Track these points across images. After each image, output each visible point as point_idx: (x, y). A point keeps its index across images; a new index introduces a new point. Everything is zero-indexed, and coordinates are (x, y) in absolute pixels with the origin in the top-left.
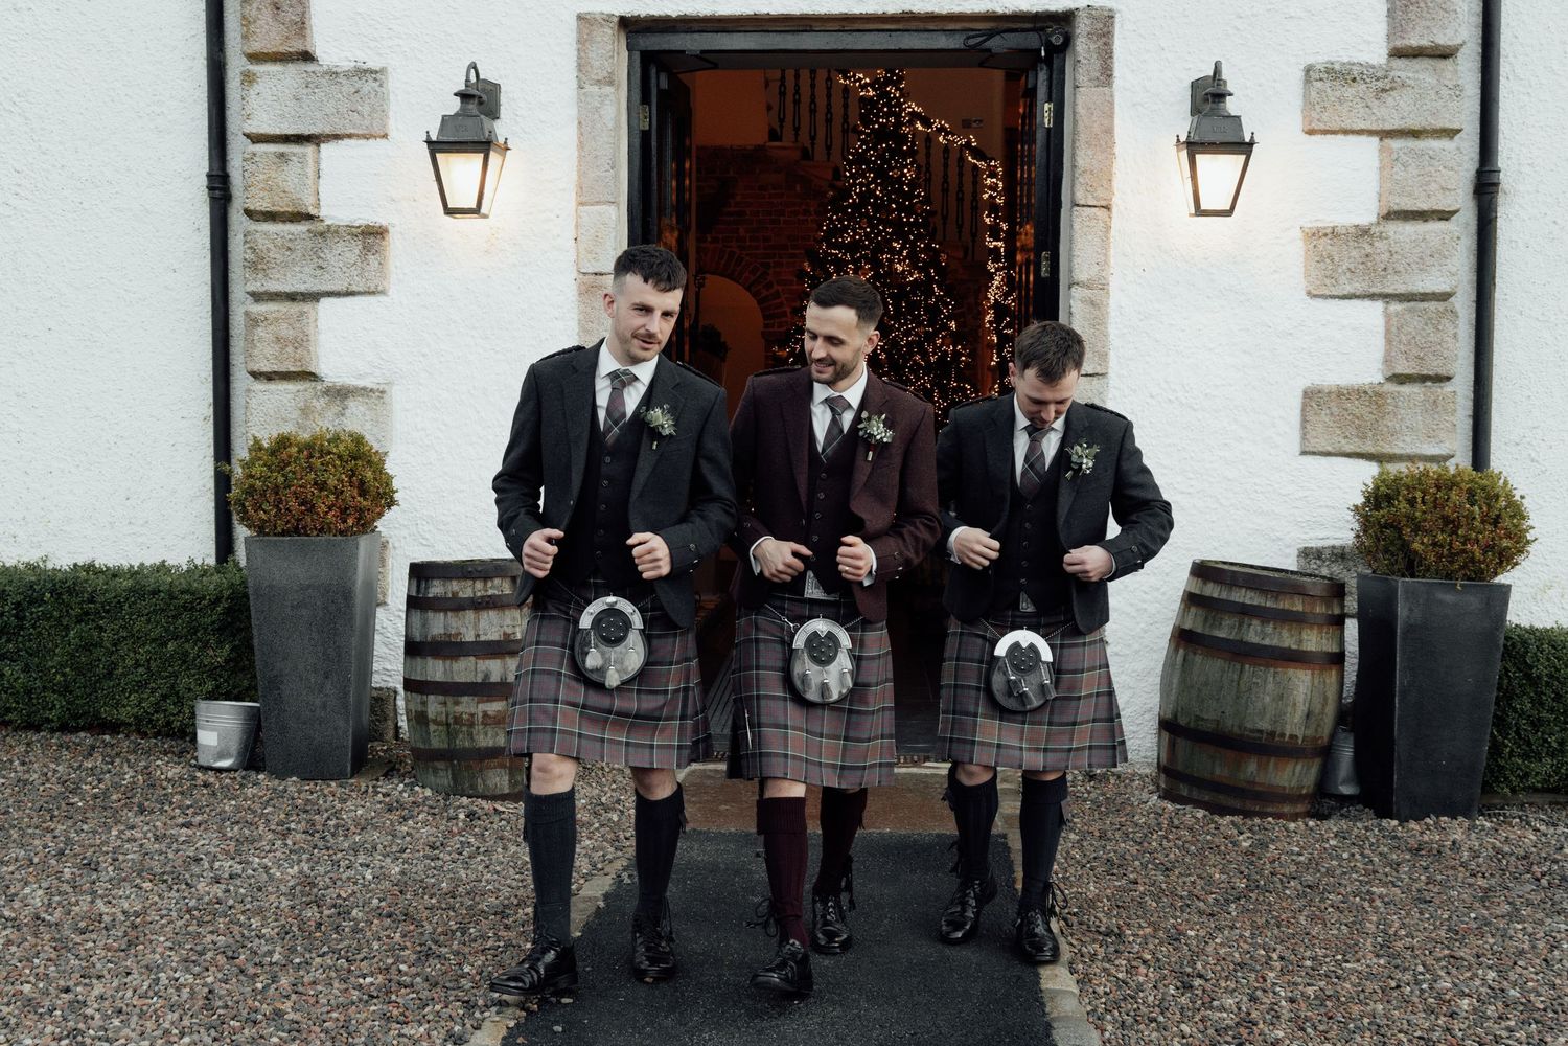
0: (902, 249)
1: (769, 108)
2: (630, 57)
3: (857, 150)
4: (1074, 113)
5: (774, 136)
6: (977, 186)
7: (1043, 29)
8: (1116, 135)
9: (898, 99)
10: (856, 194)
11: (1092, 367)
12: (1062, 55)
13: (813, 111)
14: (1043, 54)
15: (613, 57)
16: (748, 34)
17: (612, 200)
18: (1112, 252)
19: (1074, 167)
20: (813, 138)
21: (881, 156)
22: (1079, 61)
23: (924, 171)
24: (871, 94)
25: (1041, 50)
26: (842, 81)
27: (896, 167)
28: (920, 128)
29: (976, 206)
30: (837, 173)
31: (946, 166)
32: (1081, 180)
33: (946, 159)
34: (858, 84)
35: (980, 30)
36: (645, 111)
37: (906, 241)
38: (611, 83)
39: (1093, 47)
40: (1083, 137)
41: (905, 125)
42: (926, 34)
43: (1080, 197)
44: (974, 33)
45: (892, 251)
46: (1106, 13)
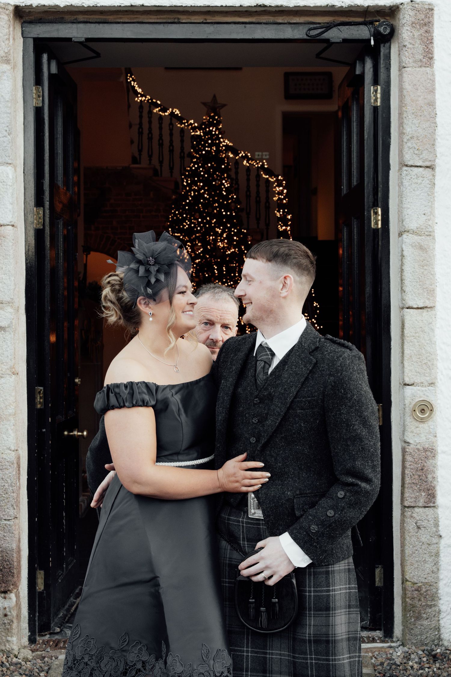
0: (223, 232)
1: (132, 142)
2: (24, 42)
3: (191, 168)
4: (401, 89)
5: (135, 160)
6: (269, 192)
7: (371, 23)
8: (437, 107)
9: (218, 135)
10: (191, 197)
11: (422, 301)
12: (387, 45)
13: (161, 145)
14: (372, 43)
15: (8, 39)
16: (125, 25)
17: (10, 162)
18: (436, 205)
19: (401, 134)
20: (161, 162)
21: (207, 171)
22: (405, 46)
23: (234, 181)
24: (198, 133)
25: (370, 40)
26: (179, 125)
27: (217, 179)
28: (231, 156)
29: (269, 206)
30: (178, 185)
31: (248, 180)
32: (409, 144)
33: (248, 175)
34: (190, 127)
35: (319, 23)
36: (37, 90)
37: (225, 227)
38: (7, 62)
39: (416, 34)
40: (409, 109)
41: (222, 152)
42: (276, 25)
43: (409, 158)
44: (315, 26)
45: (216, 234)
46: (427, 7)
